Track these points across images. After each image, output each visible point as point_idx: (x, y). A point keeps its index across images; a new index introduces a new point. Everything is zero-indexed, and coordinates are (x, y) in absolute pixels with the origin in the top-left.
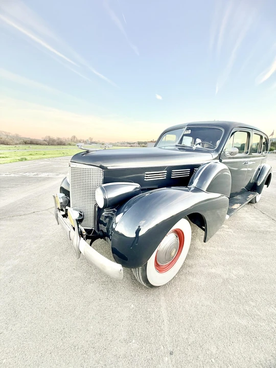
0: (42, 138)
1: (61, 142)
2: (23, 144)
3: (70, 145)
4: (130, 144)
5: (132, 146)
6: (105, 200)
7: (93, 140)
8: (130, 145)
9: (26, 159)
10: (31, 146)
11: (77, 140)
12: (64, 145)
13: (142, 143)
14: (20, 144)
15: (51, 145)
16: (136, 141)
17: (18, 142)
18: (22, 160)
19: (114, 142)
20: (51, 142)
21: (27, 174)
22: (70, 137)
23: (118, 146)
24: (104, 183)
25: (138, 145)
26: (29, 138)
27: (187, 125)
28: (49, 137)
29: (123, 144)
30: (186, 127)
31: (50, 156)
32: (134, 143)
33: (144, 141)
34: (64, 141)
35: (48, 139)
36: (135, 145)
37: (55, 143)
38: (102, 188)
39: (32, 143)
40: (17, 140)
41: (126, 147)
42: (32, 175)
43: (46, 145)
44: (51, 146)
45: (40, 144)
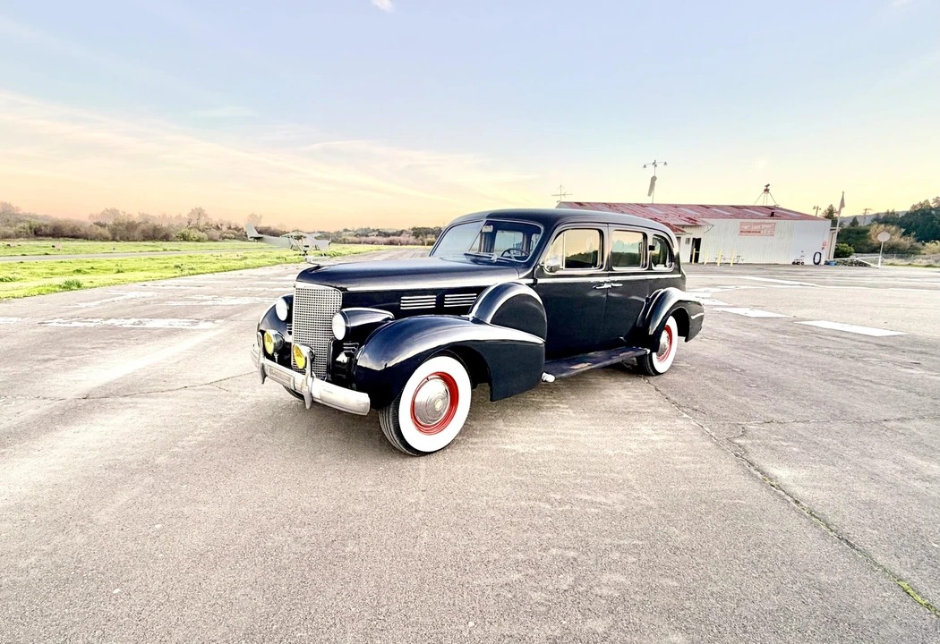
0: (91, 216)
1: (156, 229)
2: (28, 237)
3: (185, 238)
4: (387, 235)
5: (391, 243)
6: (347, 328)
7: (264, 224)
8: (385, 239)
9: (79, 286)
10: (62, 244)
11: (207, 224)
12: (166, 238)
13: (427, 232)
14: (18, 236)
15: (122, 239)
16: (407, 226)
17: (10, 231)
18: (68, 286)
19: (332, 229)
20: (124, 232)
21: (116, 322)
22: (185, 214)
23: (344, 242)
24: (343, 307)
25: (412, 239)
26: (45, 217)
27: (489, 216)
28: (114, 212)
29: (363, 236)
30: (485, 220)
31: (140, 275)
32: (400, 233)
33: (432, 226)
34: (165, 225)
35: (110, 222)
36: (401, 238)
37: (137, 234)
38: (342, 314)
39: (57, 232)
40: (7, 223)
41: (374, 247)
42: (128, 323)
43: (106, 239)
44: (122, 243)
45: (86, 237)
